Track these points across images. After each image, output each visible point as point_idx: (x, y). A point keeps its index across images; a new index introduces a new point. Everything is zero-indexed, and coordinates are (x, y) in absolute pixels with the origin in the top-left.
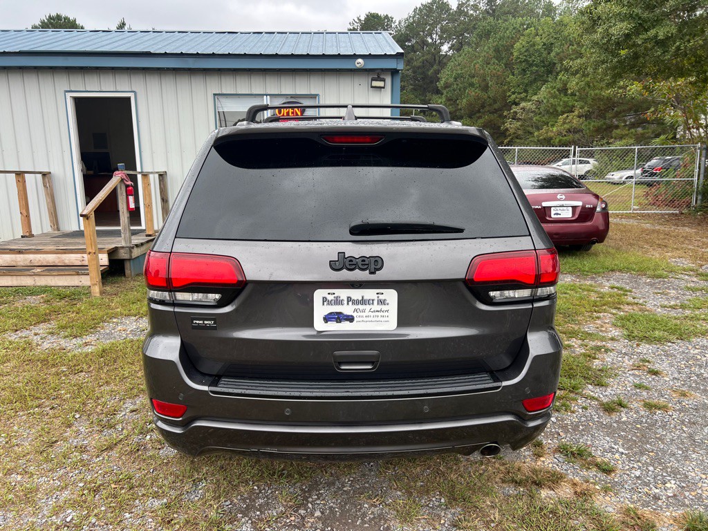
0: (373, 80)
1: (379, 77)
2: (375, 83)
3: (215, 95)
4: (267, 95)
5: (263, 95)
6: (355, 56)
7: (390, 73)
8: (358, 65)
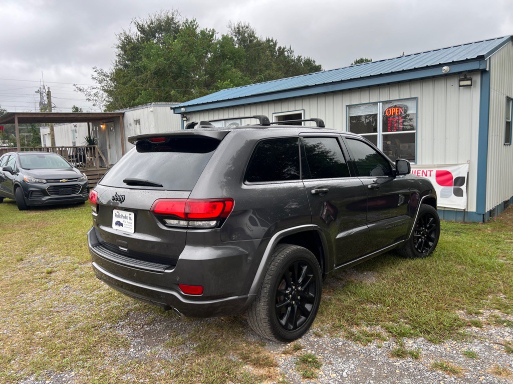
0: (460, 81)
1: (465, 77)
2: (462, 83)
3: (347, 106)
4: (380, 102)
5: (378, 102)
6: (441, 65)
7: (480, 72)
8: (444, 71)
